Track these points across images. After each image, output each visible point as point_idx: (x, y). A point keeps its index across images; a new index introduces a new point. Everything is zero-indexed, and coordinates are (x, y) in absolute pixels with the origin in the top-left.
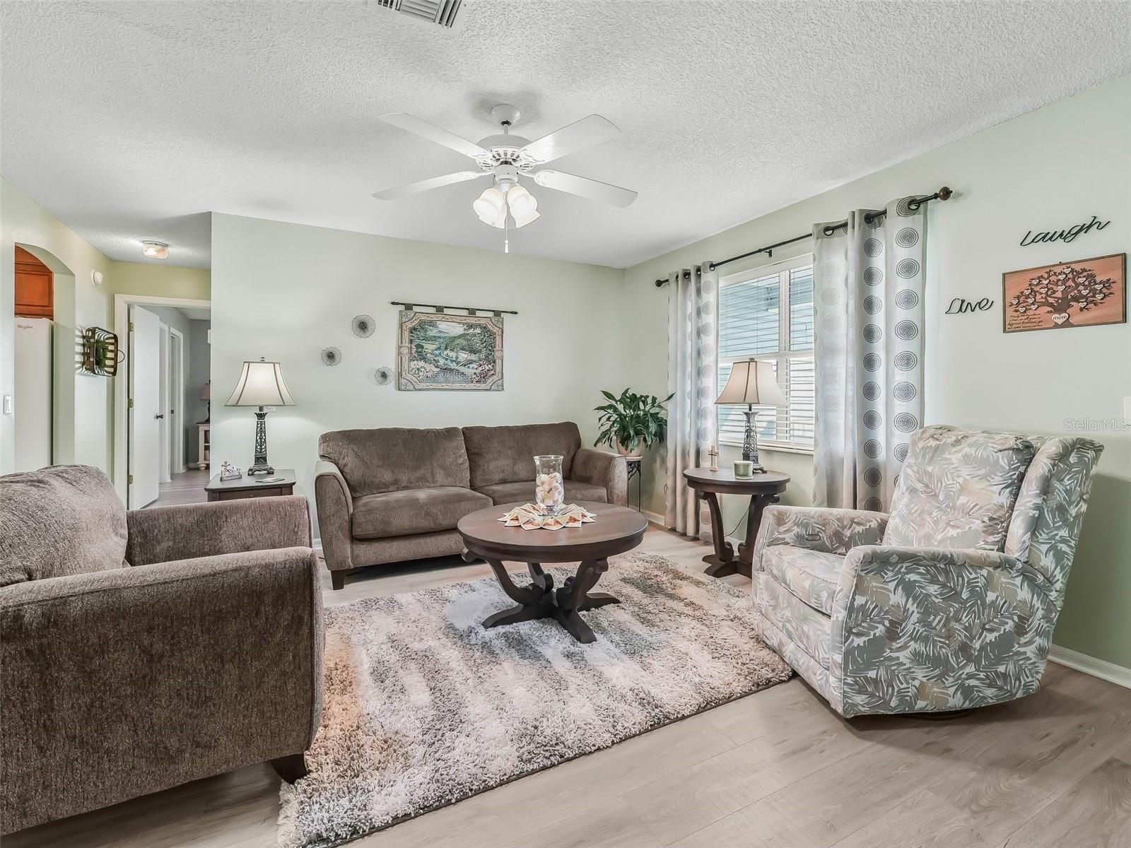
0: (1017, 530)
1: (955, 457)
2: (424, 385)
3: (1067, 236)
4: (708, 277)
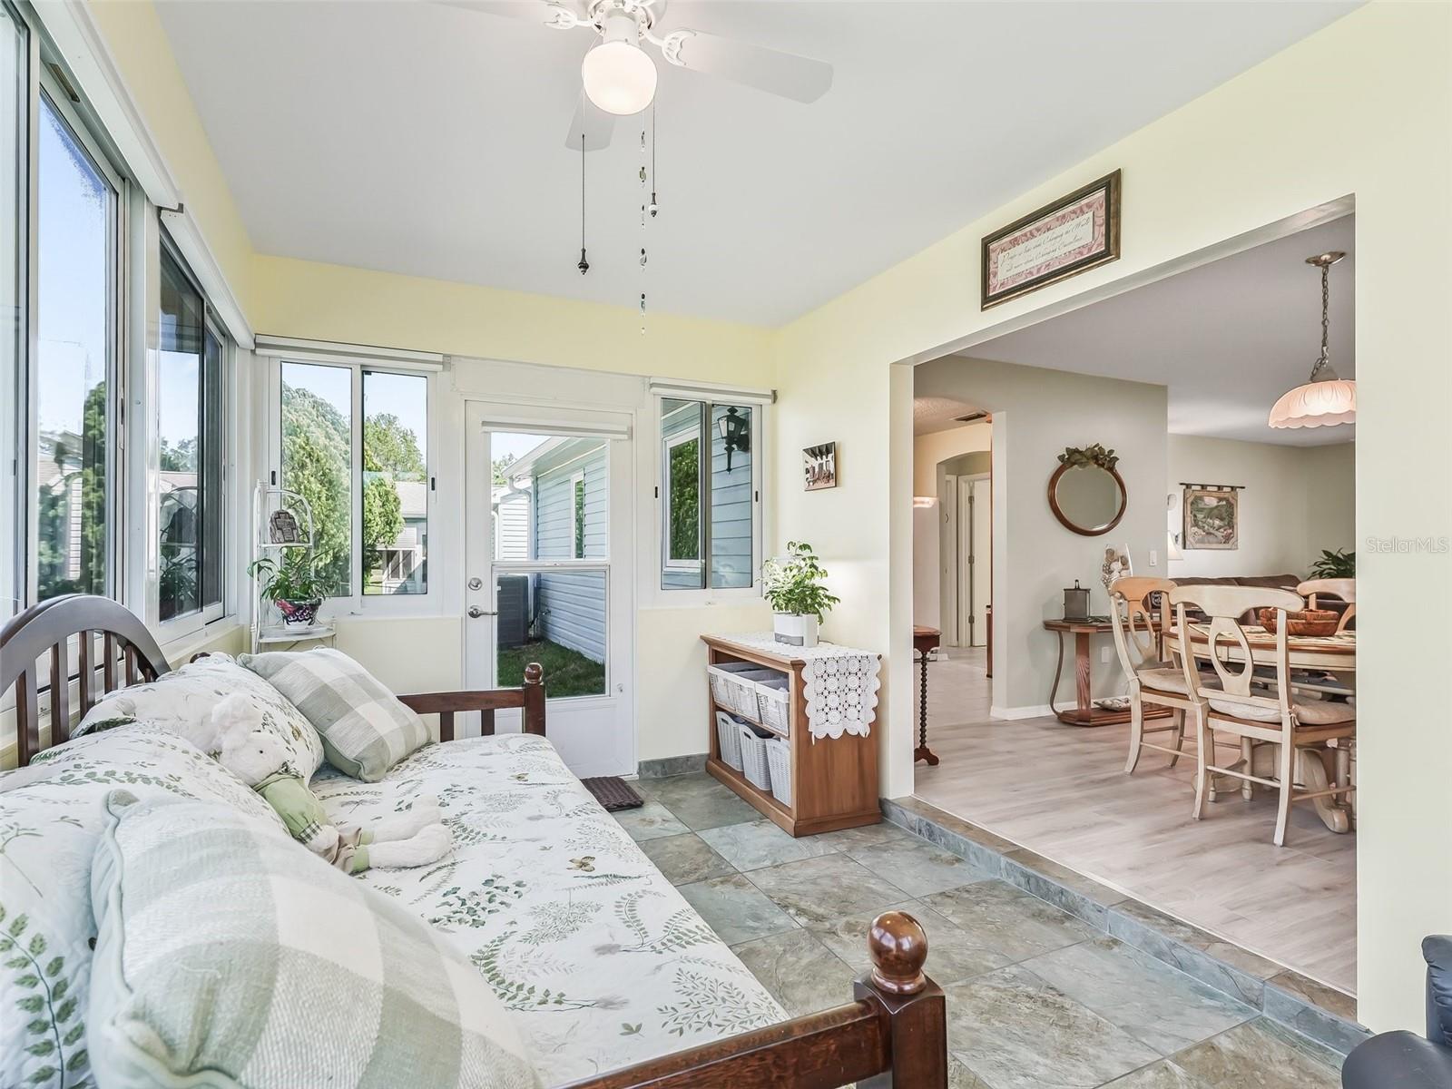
2: (1198, 546)
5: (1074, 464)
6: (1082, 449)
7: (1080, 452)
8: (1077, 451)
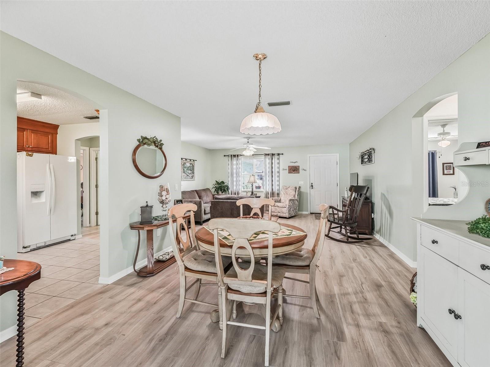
0: (296, 196)
1: (289, 189)
2: (185, 180)
3: (295, 163)
4: (240, 157)
5: (145, 144)
6: (149, 137)
7: (148, 139)
8: (146, 138)
